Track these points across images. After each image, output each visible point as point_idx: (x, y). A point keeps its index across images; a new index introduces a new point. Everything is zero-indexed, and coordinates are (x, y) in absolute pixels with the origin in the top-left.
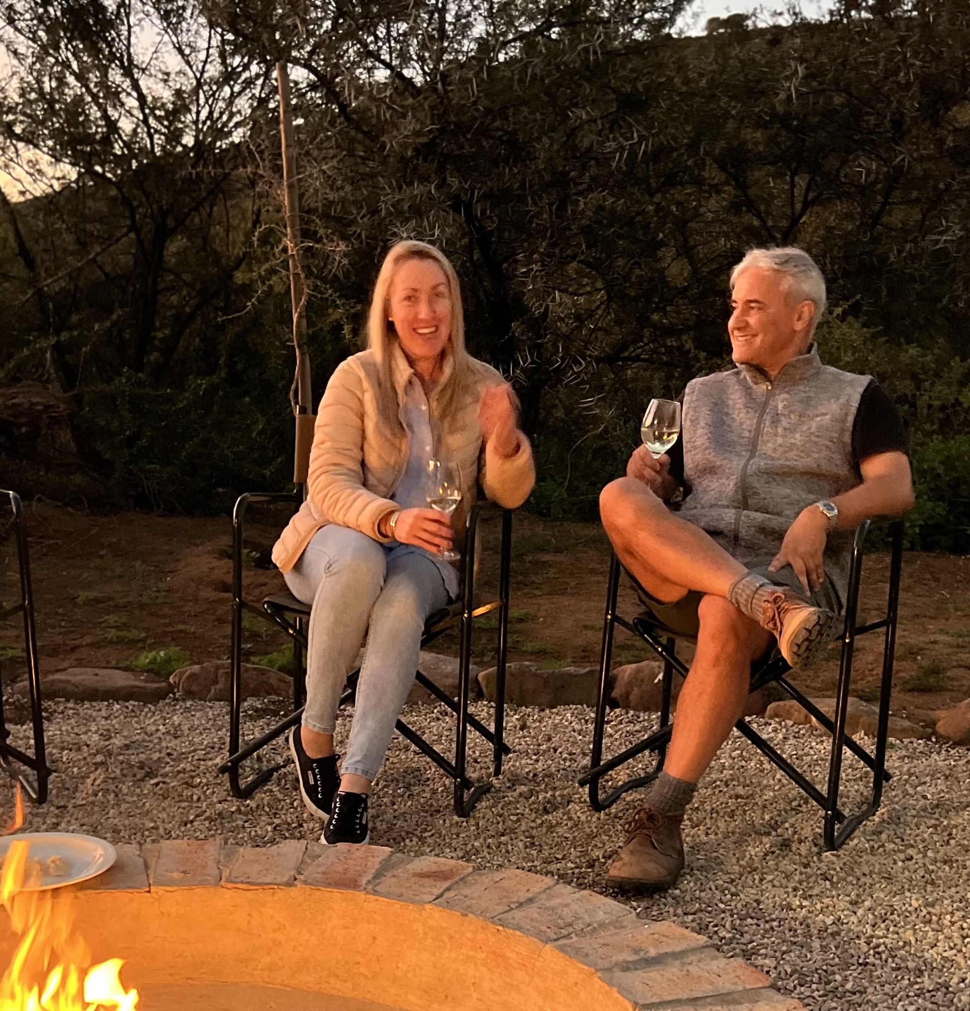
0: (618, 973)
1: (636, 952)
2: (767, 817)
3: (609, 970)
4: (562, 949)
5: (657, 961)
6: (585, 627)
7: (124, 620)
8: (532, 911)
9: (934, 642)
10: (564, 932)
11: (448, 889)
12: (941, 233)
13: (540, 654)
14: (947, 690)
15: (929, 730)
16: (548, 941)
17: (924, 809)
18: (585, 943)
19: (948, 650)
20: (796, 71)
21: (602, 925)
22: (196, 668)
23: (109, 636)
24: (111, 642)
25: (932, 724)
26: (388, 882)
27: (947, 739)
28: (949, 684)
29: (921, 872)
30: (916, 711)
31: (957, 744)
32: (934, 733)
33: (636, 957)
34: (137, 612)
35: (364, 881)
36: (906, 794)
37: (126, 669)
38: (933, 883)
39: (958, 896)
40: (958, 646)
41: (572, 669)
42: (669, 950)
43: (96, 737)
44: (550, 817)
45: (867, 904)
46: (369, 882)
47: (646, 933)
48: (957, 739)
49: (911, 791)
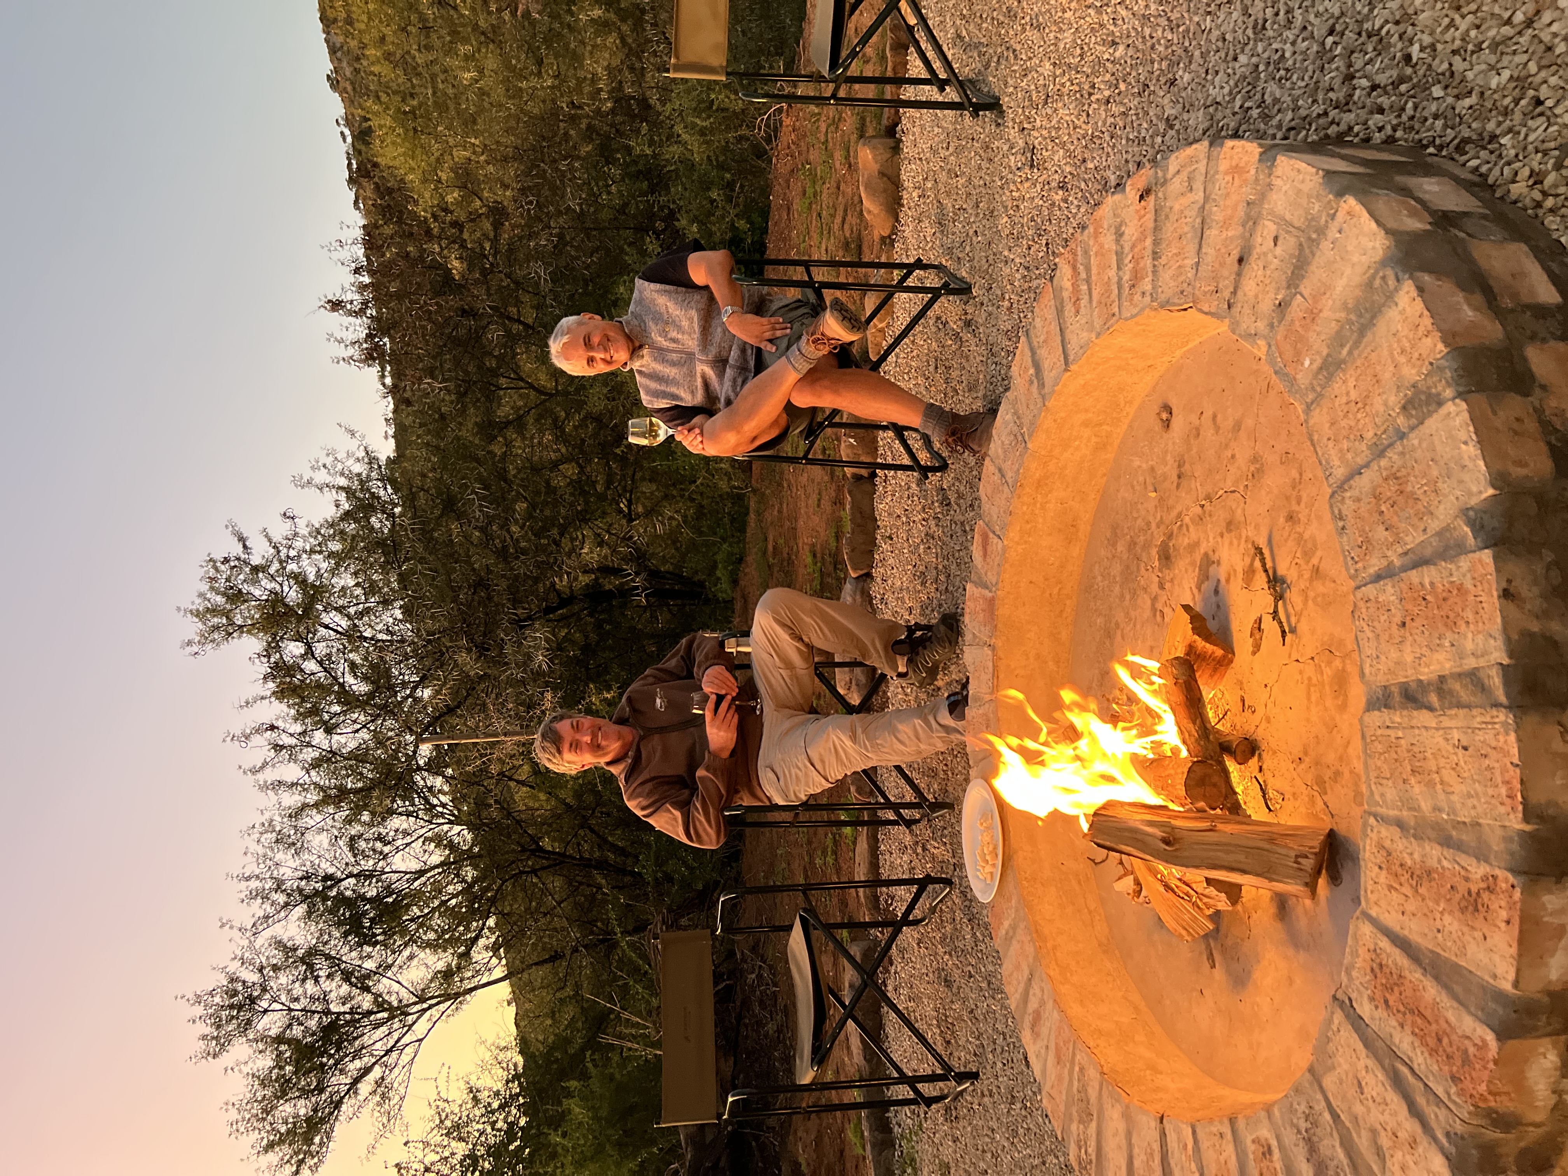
0: (1046, 390)
1: (1032, 382)
2: (950, 342)
3: (1043, 397)
4: (1030, 436)
5: (1037, 366)
6: (819, 506)
7: (819, 853)
8: (1006, 466)
9: (827, 250)
10: (1020, 438)
11: (994, 532)
12: (540, 278)
13: (838, 537)
14: (860, 234)
15: (888, 241)
16: (1026, 448)
17: (942, 231)
18: (1026, 421)
19: (832, 241)
20: (428, 383)
21: (1015, 413)
22: (853, 789)
23: (831, 862)
24: (836, 860)
25: (883, 239)
26: (991, 578)
27: (894, 227)
28: (855, 235)
29: (984, 222)
30: (875, 252)
31: (897, 220)
32: (889, 236)
33: (1035, 381)
34: (813, 846)
35: (990, 595)
36: (932, 248)
37: (855, 843)
38: (992, 212)
39: (1001, 192)
40: (829, 233)
41: (848, 507)
42: (1030, 360)
43: (905, 858)
44: (952, 500)
45: (1006, 253)
46: (990, 591)
47: (1019, 380)
48: (892, 220)
49: (930, 245)
